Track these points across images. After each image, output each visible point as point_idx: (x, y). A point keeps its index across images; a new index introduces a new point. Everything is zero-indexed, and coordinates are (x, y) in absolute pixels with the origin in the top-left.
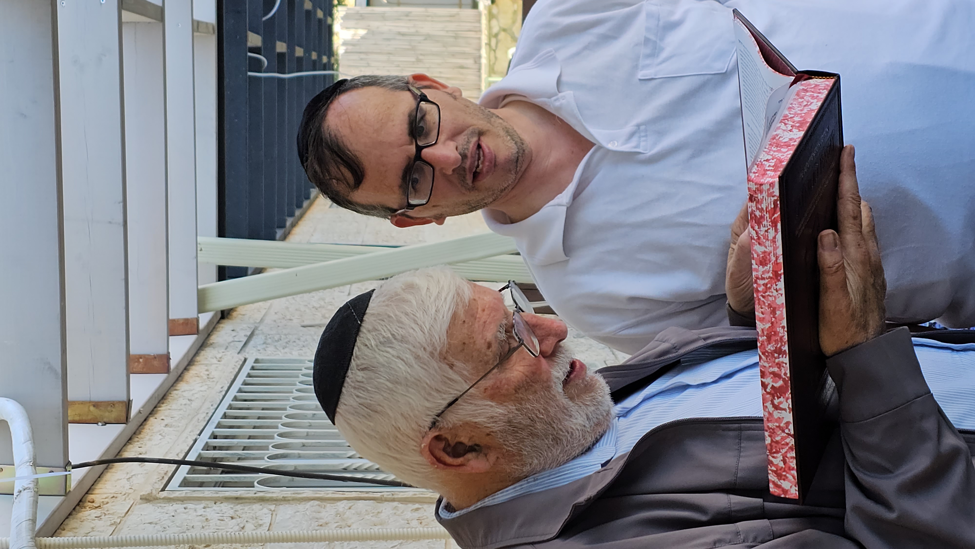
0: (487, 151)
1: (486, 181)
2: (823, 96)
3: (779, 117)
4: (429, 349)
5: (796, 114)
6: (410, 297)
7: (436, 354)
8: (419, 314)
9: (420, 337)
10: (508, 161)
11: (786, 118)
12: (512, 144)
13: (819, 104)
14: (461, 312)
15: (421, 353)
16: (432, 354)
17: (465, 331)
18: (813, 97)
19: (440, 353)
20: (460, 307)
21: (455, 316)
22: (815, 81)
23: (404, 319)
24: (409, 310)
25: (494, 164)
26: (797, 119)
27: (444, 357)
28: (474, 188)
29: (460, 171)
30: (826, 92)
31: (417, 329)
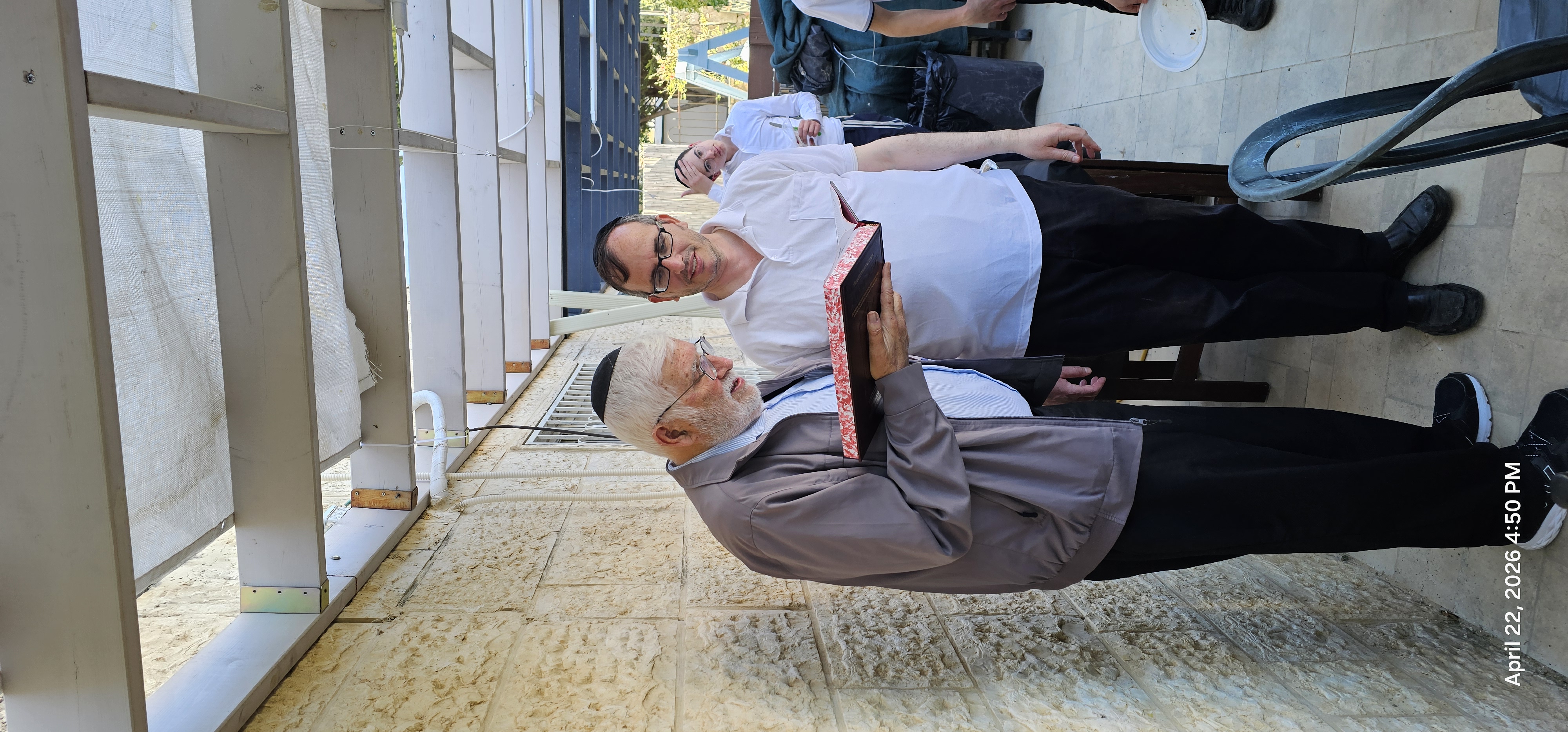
0: (699, 259)
1: (698, 277)
2: (871, 236)
3: (846, 249)
4: (652, 380)
5: (855, 247)
6: (639, 351)
7: (656, 382)
8: (645, 361)
9: (646, 373)
10: (711, 266)
11: (849, 249)
12: (714, 256)
13: (868, 241)
14: (670, 359)
15: (647, 382)
16: (654, 382)
17: (672, 368)
18: (865, 237)
19: (659, 382)
20: (669, 355)
21: (666, 360)
22: (868, 227)
23: (637, 363)
24: (639, 358)
25: (703, 267)
26: (855, 250)
27: (661, 384)
28: (691, 282)
29: (684, 272)
30: (872, 234)
31: (644, 369)
